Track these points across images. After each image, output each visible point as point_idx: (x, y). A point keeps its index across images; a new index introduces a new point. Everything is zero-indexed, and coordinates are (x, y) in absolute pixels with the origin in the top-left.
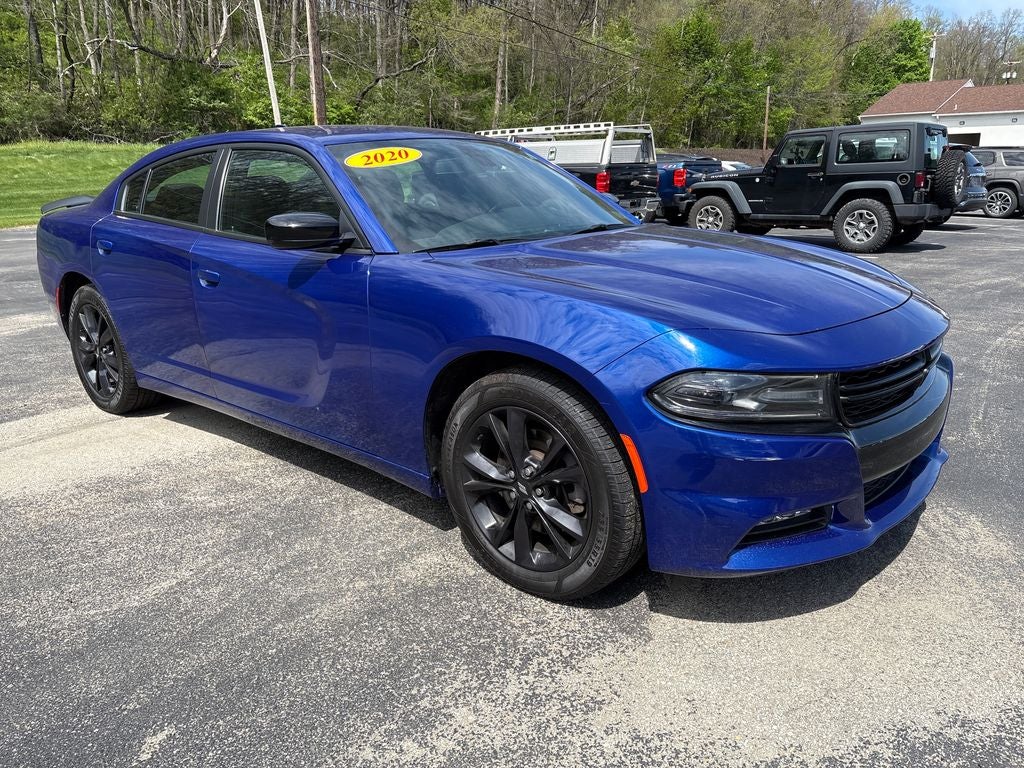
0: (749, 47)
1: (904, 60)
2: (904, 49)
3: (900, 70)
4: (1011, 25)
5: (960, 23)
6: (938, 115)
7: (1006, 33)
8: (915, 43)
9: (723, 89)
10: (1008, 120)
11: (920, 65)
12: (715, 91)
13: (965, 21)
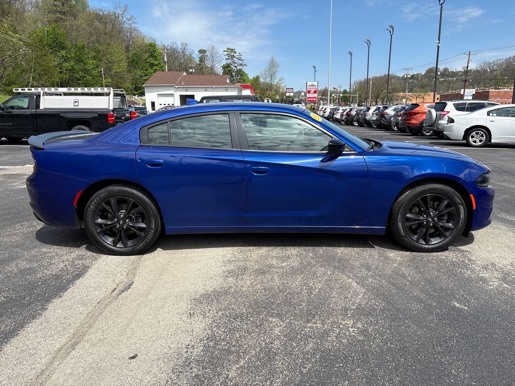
0: (83, 47)
1: (152, 60)
2: (152, 56)
3: (152, 65)
4: (185, 49)
5: (164, 45)
6: (177, 87)
7: (183, 52)
8: (156, 53)
9: (75, 67)
10: (204, 89)
11: (159, 63)
12: (70, 68)
13: (166, 45)
